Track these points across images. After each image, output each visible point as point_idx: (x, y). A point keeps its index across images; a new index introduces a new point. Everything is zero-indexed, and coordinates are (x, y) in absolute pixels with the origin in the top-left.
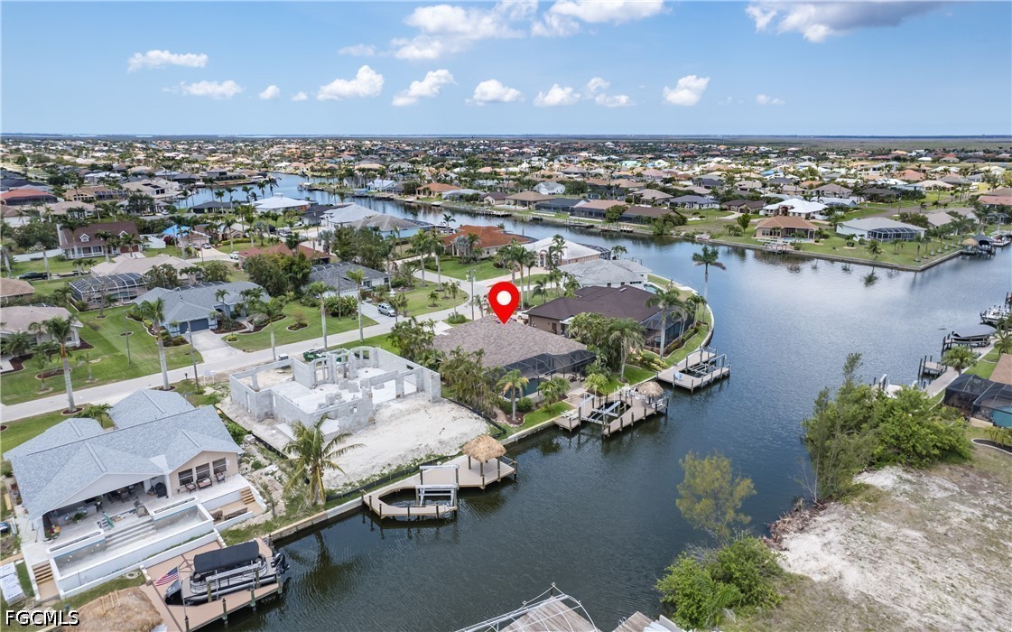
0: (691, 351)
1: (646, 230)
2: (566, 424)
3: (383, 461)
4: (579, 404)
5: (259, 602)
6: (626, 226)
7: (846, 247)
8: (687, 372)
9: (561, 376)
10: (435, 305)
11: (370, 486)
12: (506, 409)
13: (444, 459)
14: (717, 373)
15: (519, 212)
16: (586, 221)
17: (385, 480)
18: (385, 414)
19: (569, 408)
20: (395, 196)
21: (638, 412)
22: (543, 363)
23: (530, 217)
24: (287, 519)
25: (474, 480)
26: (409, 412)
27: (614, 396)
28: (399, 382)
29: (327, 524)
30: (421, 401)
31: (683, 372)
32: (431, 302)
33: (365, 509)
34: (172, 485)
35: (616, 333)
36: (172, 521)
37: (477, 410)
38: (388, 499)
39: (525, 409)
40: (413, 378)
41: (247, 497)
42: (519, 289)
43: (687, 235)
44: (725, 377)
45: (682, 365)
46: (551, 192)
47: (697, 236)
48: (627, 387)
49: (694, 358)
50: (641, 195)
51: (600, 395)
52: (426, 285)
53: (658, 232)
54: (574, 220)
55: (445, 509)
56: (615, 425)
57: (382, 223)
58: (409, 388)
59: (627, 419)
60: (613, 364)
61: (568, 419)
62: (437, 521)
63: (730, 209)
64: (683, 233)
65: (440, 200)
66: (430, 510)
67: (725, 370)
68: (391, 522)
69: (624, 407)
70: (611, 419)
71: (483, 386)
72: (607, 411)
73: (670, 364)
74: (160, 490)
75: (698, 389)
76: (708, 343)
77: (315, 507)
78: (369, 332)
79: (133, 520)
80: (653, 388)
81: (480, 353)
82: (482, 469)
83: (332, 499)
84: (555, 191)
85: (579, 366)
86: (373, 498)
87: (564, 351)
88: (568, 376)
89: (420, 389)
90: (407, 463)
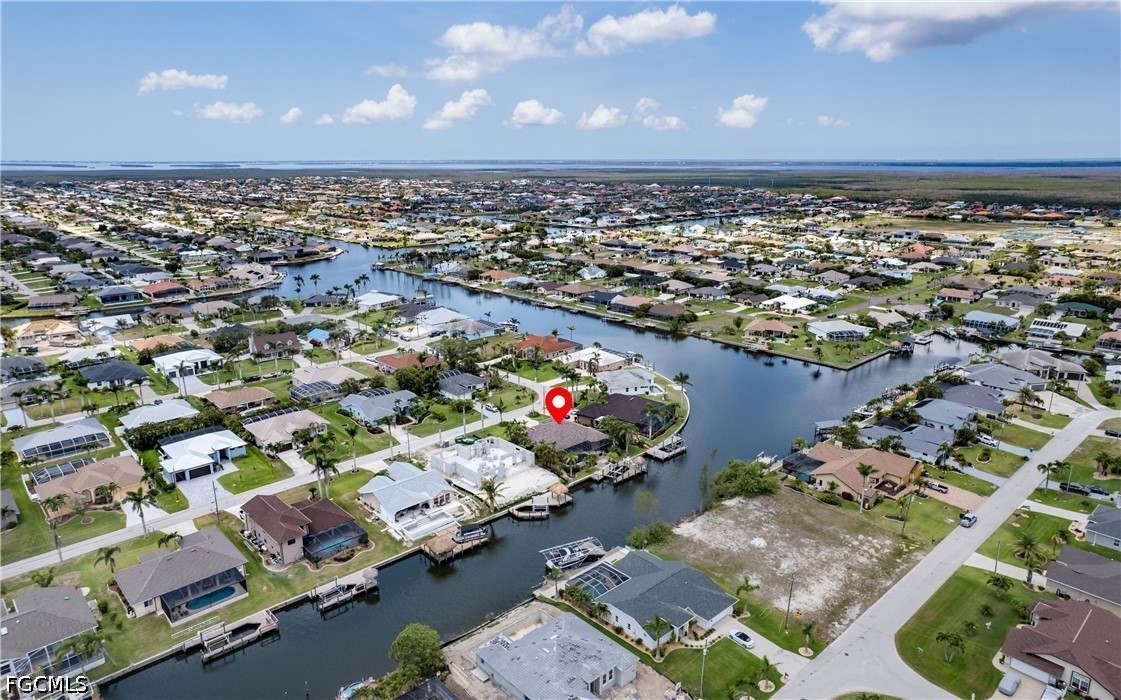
0: (668, 436)
1: (666, 326)
2: (596, 478)
3: (514, 495)
4: (603, 467)
5: (474, 547)
6: (650, 323)
7: (806, 348)
8: (663, 449)
9: (594, 453)
10: (519, 403)
11: (511, 505)
12: (567, 471)
13: (540, 494)
14: (678, 450)
15: (567, 304)
16: (621, 317)
17: (516, 503)
18: (509, 473)
19: (598, 470)
20: (460, 281)
21: (631, 472)
22: (586, 446)
23: (576, 309)
24: (481, 517)
25: (555, 503)
26: (520, 472)
27: (621, 463)
28: (514, 457)
29: (495, 520)
30: (524, 467)
31: (661, 449)
32: (516, 401)
33: (510, 514)
34: (431, 504)
35: (623, 431)
36: (436, 518)
37: (553, 471)
38: (519, 510)
39: (576, 470)
40: (520, 455)
41: (461, 509)
42: (570, 389)
43: (695, 332)
44: (684, 452)
45: (661, 445)
46: (593, 277)
47: (702, 334)
48: (628, 459)
49: (667, 441)
50: (668, 286)
51: (614, 462)
52: (511, 386)
53: (673, 329)
54: (611, 314)
55: (544, 514)
56: (620, 479)
57: (467, 327)
58: (519, 460)
59: (626, 476)
60: (622, 446)
61: (597, 475)
62: (541, 519)
63: (737, 301)
64: (692, 331)
65: (500, 287)
66: (538, 514)
67: (683, 448)
68: (521, 519)
69: (625, 469)
70: (618, 475)
71: (557, 460)
72: (616, 472)
73: (655, 444)
74: (426, 505)
75: (667, 459)
76: (680, 432)
77: (490, 513)
78: (488, 424)
79: (421, 517)
80: (640, 459)
81: (554, 443)
82: (558, 498)
83: (496, 510)
84: (596, 276)
85: (605, 447)
86: (513, 509)
87: (596, 440)
88: (598, 452)
89: (524, 460)
90: (524, 495)
